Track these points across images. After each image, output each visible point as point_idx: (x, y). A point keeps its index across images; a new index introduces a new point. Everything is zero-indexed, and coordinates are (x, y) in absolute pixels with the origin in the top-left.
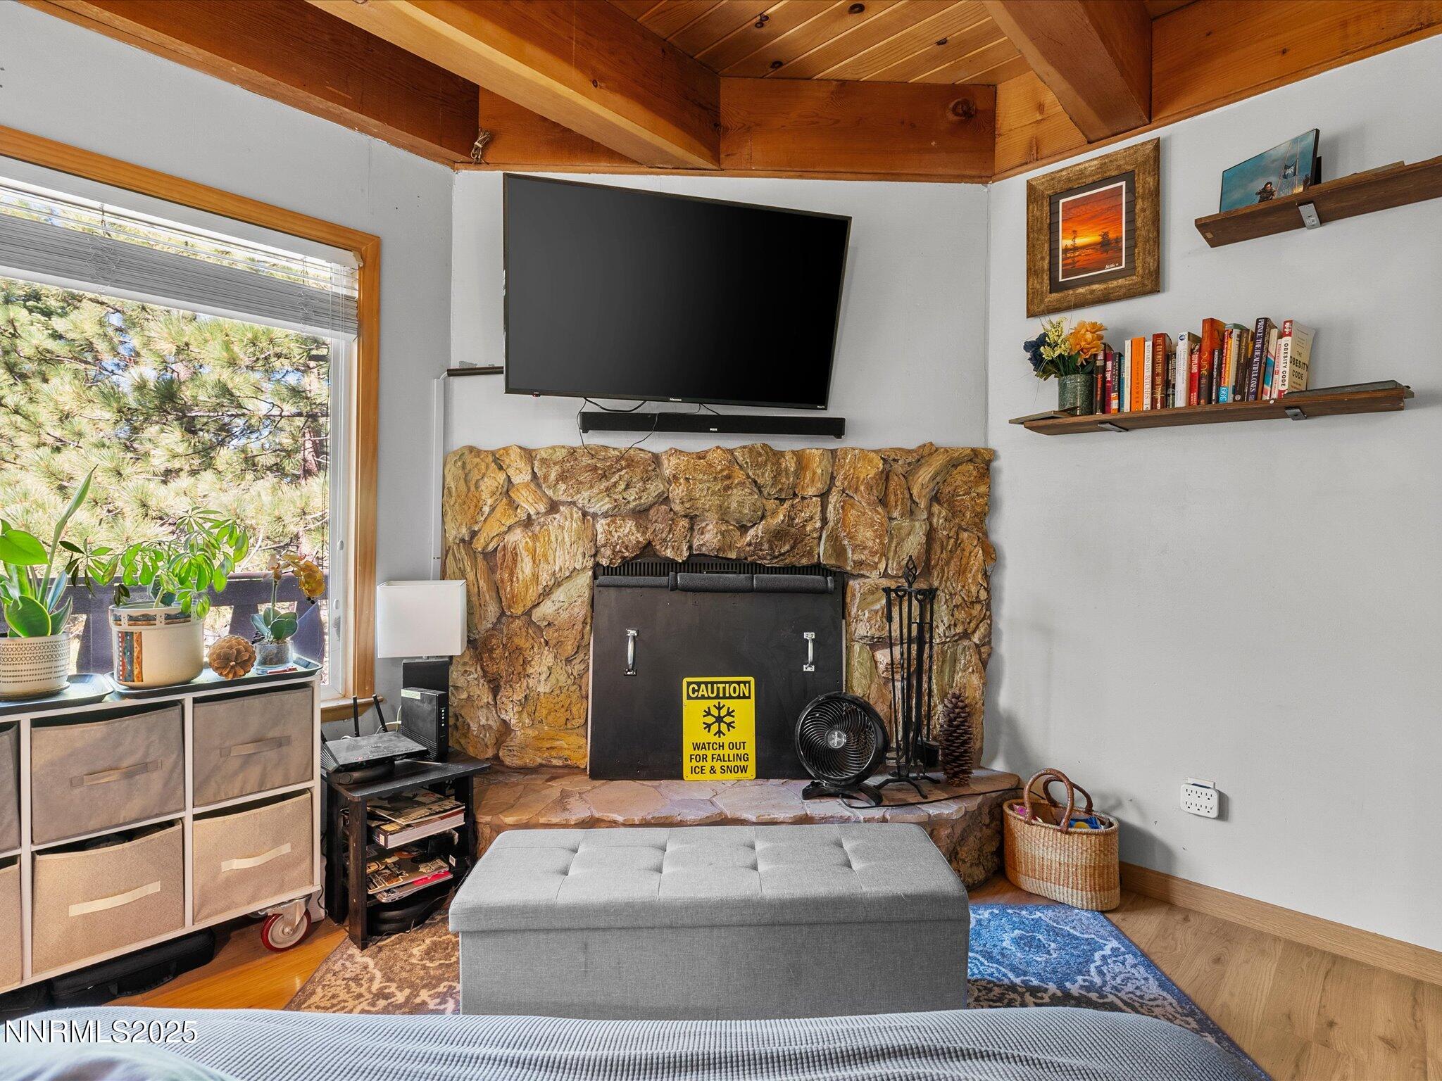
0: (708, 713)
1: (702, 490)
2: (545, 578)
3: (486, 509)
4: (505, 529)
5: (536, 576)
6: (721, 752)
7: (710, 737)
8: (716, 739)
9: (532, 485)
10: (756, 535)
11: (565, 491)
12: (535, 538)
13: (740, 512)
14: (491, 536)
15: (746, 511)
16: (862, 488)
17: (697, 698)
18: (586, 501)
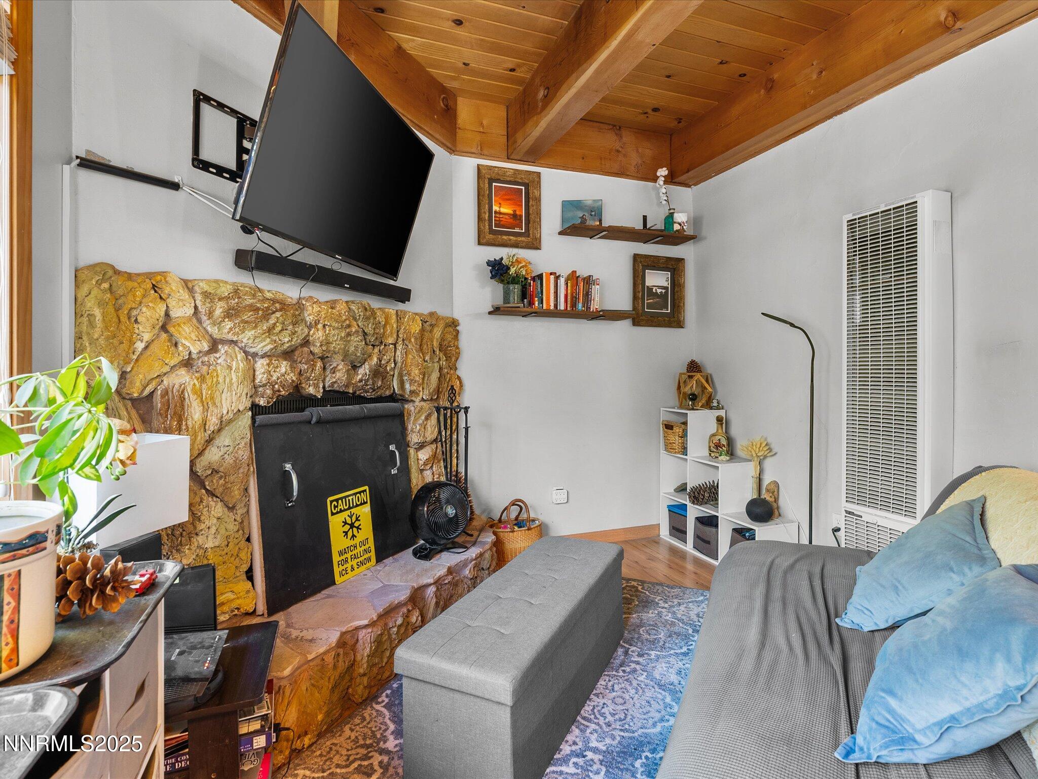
0: (345, 523)
1: (334, 335)
2: (213, 422)
3: (140, 346)
4: (167, 369)
5: (204, 422)
6: (355, 552)
7: (348, 543)
8: (352, 543)
9: (194, 320)
10: (366, 374)
11: (231, 329)
12: (202, 379)
13: (356, 355)
14: (149, 378)
15: (359, 354)
16: (413, 340)
17: (337, 513)
18: (250, 341)
